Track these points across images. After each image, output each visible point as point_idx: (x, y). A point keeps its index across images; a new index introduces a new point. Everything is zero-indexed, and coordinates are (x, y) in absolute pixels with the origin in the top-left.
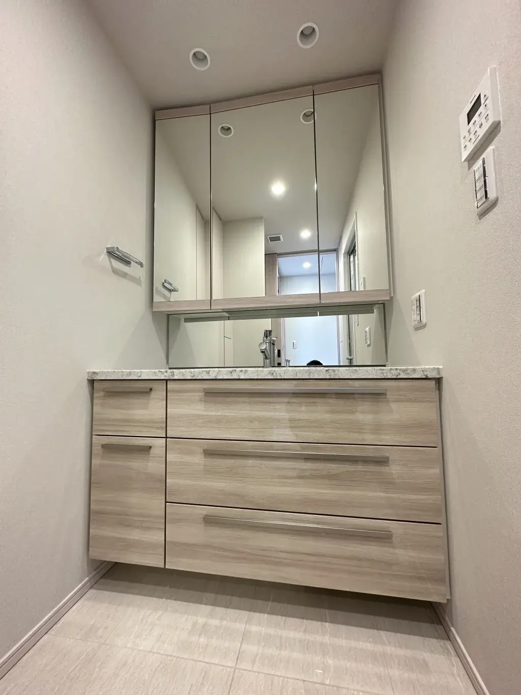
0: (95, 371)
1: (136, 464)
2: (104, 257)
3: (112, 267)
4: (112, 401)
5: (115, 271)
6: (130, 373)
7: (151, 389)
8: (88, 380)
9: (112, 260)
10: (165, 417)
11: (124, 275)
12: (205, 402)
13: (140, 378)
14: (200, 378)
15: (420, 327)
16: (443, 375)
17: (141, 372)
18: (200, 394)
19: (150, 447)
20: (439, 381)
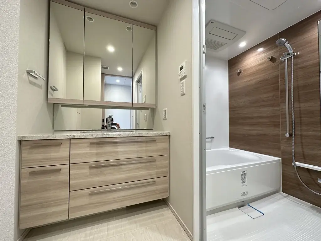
0: (24, 136)
1: (52, 178)
2: (25, 75)
3: (29, 80)
4: (36, 151)
5: (31, 83)
6: (49, 137)
7: (61, 143)
8: (18, 140)
9: (29, 76)
10: (69, 155)
11: (34, 84)
12: (90, 147)
13: (55, 139)
14: (88, 137)
15: (165, 119)
16: (171, 134)
17: (55, 136)
18: (88, 144)
19: (61, 169)
20: (169, 136)
